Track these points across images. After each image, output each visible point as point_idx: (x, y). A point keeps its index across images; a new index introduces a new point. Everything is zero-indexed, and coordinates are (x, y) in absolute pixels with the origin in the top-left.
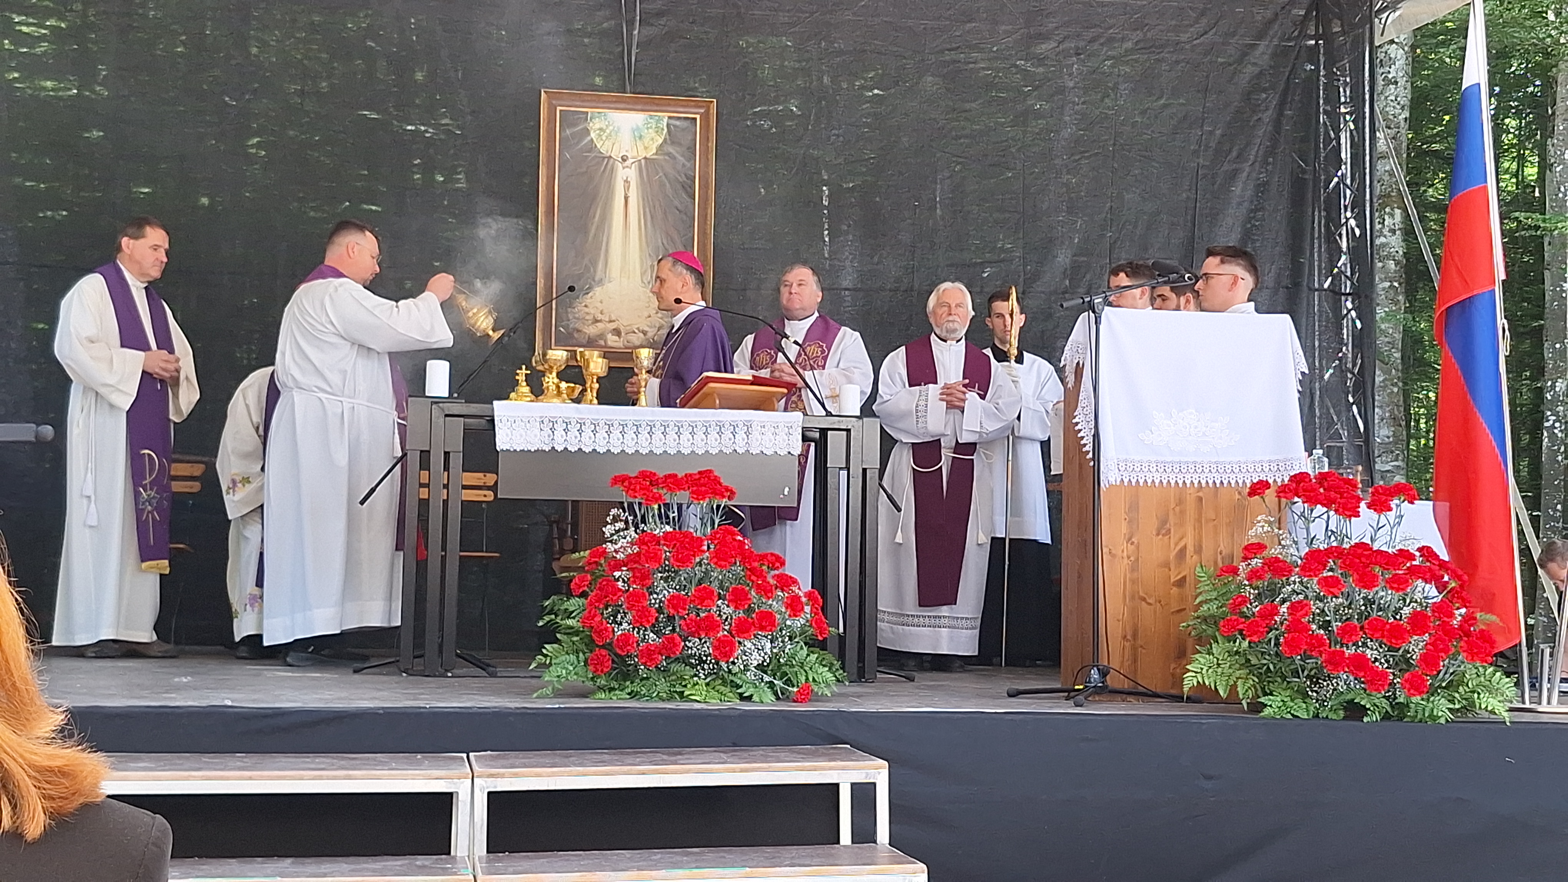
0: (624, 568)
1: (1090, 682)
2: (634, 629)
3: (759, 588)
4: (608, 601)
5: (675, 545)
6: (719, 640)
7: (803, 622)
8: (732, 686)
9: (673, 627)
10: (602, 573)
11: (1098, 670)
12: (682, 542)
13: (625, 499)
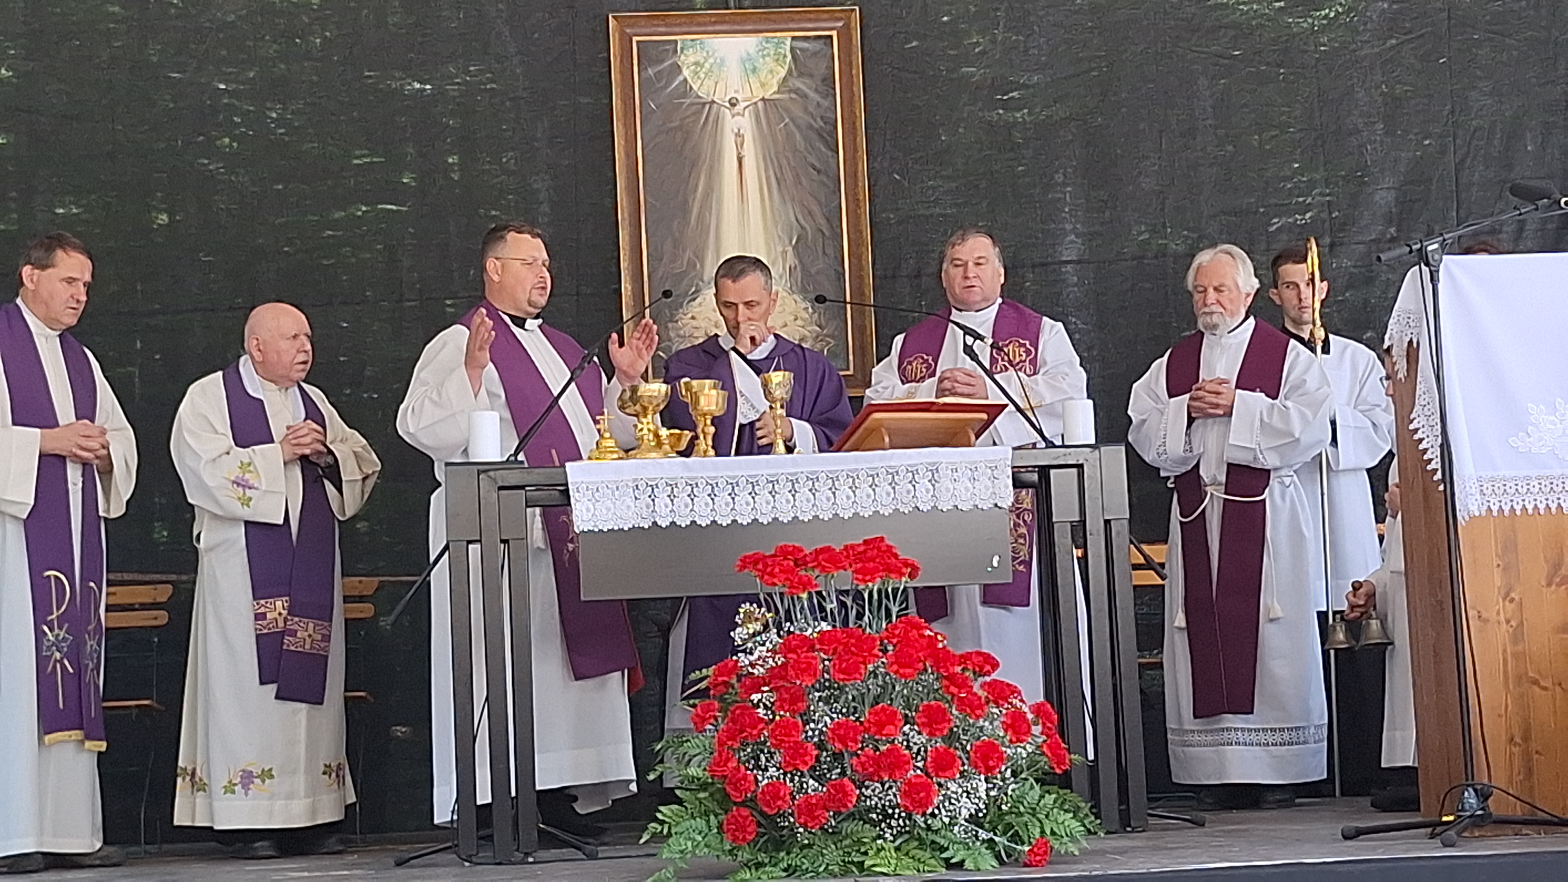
0: (766, 689)
1: (1463, 810)
2: (785, 774)
3: (962, 704)
4: (746, 738)
5: (835, 649)
6: (909, 783)
7: (1030, 748)
8: (933, 850)
9: (843, 768)
10: (734, 698)
11: (1475, 790)
12: (846, 645)
13: (758, 587)
